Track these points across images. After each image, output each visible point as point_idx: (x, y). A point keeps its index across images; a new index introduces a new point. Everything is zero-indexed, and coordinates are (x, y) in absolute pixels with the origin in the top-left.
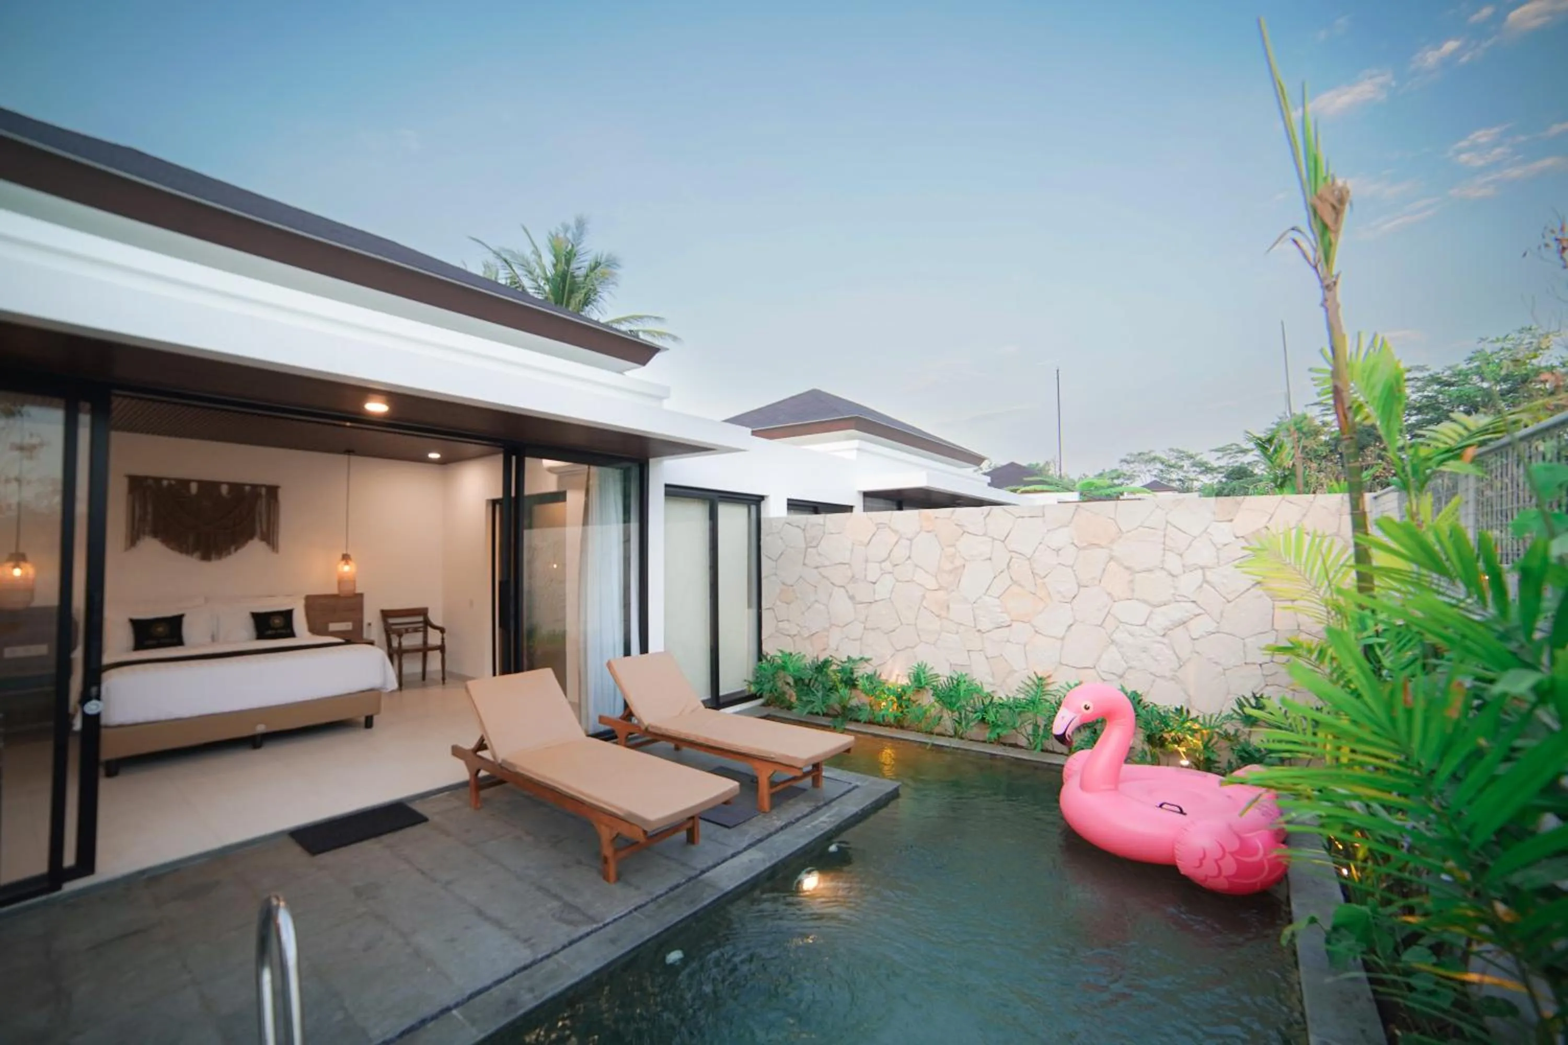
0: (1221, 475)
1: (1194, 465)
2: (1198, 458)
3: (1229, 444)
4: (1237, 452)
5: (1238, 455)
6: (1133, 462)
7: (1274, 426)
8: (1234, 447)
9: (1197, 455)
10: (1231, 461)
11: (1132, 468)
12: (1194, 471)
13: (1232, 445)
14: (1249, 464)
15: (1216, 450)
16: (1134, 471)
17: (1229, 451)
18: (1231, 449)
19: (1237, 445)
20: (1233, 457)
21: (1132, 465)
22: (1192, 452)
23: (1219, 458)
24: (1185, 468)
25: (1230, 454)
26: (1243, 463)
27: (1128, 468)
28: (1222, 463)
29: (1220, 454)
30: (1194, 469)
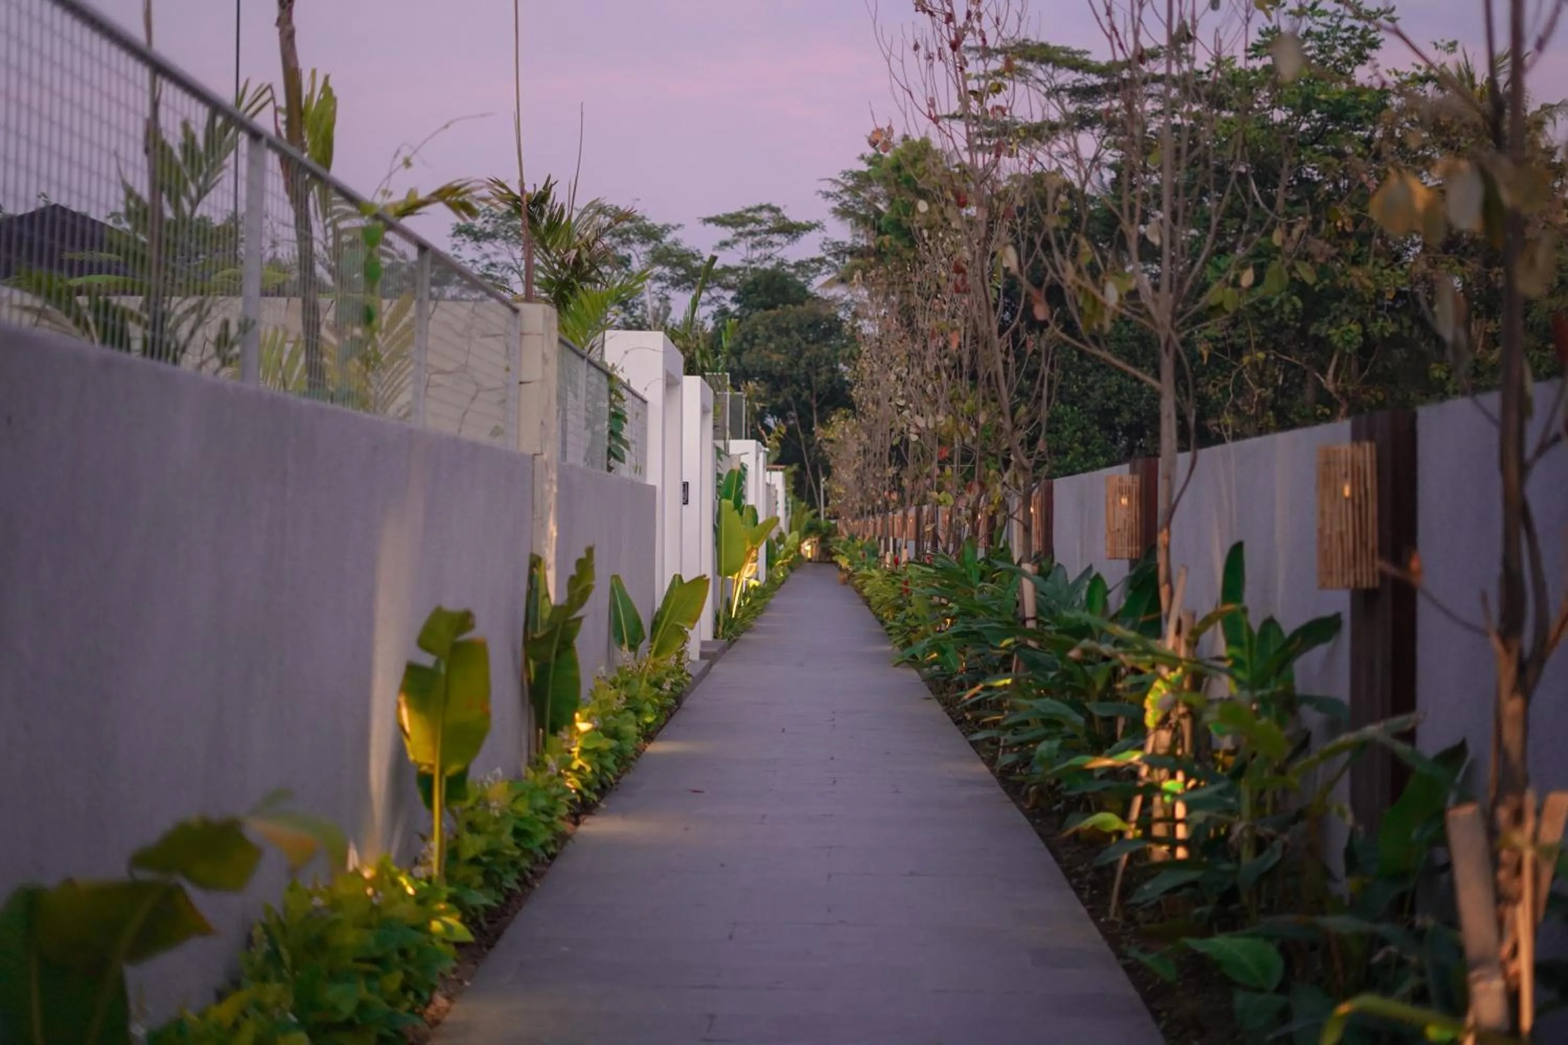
0: (731, 294)
1: (660, 257)
2: (668, 239)
3: (754, 204)
4: (770, 231)
5: (776, 238)
6: (493, 236)
7: (864, 167)
8: (765, 215)
9: (666, 229)
10: (756, 254)
11: (487, 256)
12: (659, 278)
13: (761, 208)
14: (799, 265)
15: (720, 221)
16: (493, 265)
17: (751, 227)
18: (759, 222)
19: (776, 210)
20: (759, 244)
21: (487, 247)
22: (655, 219)
23: (725, 244)
24: (636, 266)
25: (752, 233)
26: (781, 263)
27: (477, 256)
28: (730, 258)
29: (727, 233)
30: (658, 269)
